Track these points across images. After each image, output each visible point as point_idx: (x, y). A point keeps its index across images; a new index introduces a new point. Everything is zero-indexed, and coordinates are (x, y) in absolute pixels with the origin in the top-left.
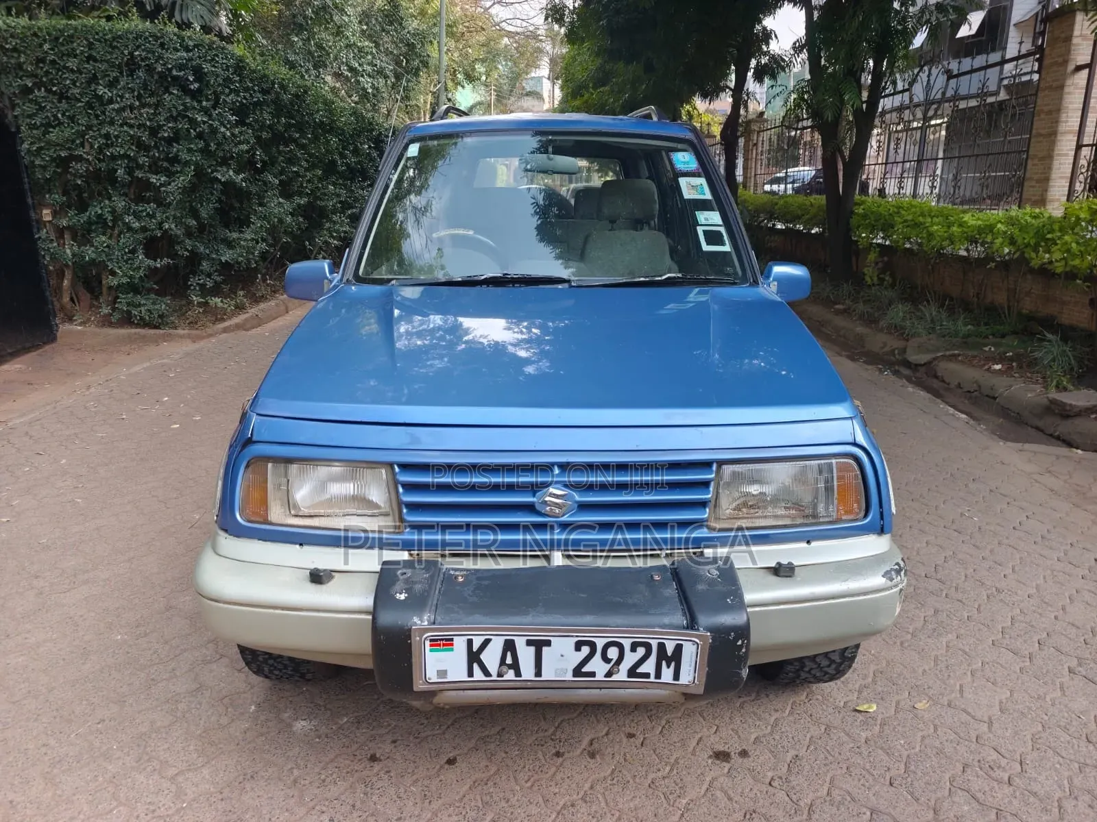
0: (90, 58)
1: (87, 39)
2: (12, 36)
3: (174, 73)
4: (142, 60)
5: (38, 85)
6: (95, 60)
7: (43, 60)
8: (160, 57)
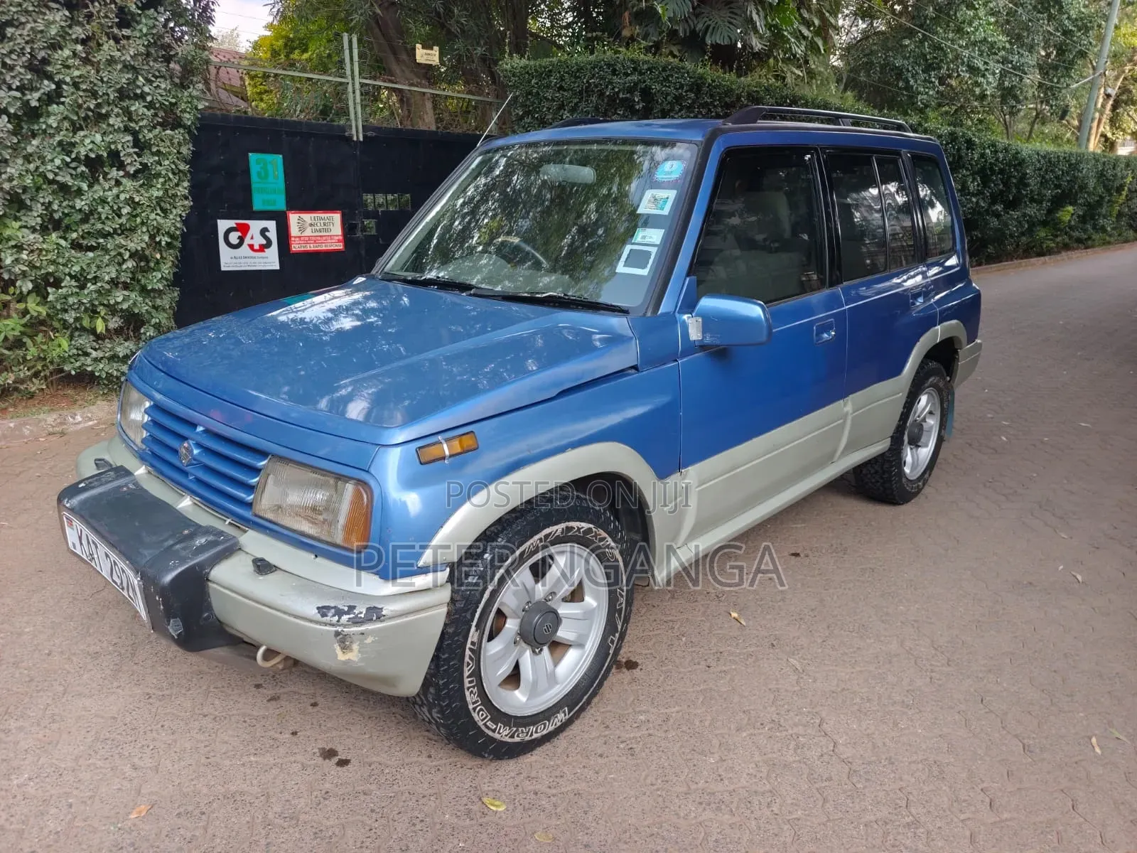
0: (561, 88)
1: (559, 72)
2: (514, 76)
3: (621, 96)
4: (596, 86)
5: (527, 113)
6: (565, 90)
7: (530, 93)
8: (610, 83)
